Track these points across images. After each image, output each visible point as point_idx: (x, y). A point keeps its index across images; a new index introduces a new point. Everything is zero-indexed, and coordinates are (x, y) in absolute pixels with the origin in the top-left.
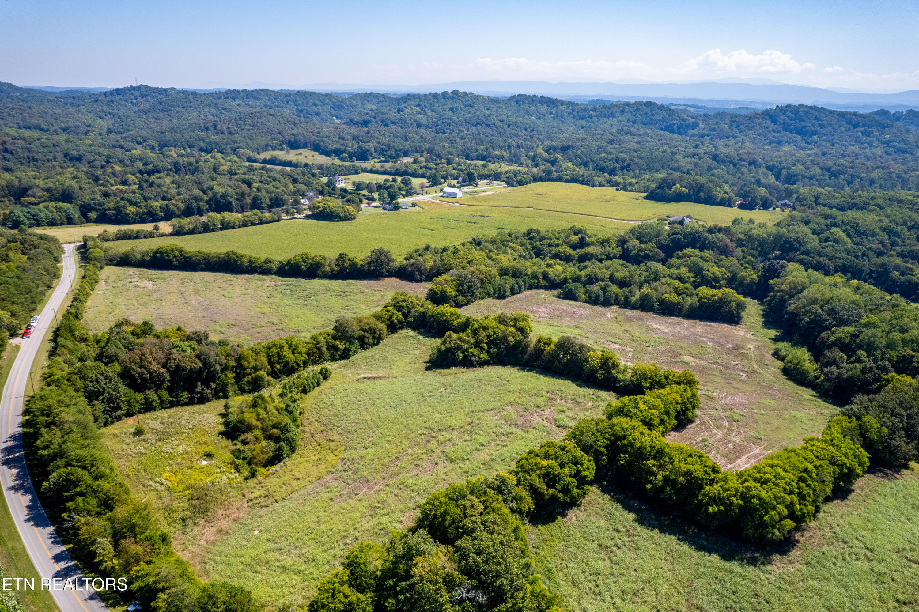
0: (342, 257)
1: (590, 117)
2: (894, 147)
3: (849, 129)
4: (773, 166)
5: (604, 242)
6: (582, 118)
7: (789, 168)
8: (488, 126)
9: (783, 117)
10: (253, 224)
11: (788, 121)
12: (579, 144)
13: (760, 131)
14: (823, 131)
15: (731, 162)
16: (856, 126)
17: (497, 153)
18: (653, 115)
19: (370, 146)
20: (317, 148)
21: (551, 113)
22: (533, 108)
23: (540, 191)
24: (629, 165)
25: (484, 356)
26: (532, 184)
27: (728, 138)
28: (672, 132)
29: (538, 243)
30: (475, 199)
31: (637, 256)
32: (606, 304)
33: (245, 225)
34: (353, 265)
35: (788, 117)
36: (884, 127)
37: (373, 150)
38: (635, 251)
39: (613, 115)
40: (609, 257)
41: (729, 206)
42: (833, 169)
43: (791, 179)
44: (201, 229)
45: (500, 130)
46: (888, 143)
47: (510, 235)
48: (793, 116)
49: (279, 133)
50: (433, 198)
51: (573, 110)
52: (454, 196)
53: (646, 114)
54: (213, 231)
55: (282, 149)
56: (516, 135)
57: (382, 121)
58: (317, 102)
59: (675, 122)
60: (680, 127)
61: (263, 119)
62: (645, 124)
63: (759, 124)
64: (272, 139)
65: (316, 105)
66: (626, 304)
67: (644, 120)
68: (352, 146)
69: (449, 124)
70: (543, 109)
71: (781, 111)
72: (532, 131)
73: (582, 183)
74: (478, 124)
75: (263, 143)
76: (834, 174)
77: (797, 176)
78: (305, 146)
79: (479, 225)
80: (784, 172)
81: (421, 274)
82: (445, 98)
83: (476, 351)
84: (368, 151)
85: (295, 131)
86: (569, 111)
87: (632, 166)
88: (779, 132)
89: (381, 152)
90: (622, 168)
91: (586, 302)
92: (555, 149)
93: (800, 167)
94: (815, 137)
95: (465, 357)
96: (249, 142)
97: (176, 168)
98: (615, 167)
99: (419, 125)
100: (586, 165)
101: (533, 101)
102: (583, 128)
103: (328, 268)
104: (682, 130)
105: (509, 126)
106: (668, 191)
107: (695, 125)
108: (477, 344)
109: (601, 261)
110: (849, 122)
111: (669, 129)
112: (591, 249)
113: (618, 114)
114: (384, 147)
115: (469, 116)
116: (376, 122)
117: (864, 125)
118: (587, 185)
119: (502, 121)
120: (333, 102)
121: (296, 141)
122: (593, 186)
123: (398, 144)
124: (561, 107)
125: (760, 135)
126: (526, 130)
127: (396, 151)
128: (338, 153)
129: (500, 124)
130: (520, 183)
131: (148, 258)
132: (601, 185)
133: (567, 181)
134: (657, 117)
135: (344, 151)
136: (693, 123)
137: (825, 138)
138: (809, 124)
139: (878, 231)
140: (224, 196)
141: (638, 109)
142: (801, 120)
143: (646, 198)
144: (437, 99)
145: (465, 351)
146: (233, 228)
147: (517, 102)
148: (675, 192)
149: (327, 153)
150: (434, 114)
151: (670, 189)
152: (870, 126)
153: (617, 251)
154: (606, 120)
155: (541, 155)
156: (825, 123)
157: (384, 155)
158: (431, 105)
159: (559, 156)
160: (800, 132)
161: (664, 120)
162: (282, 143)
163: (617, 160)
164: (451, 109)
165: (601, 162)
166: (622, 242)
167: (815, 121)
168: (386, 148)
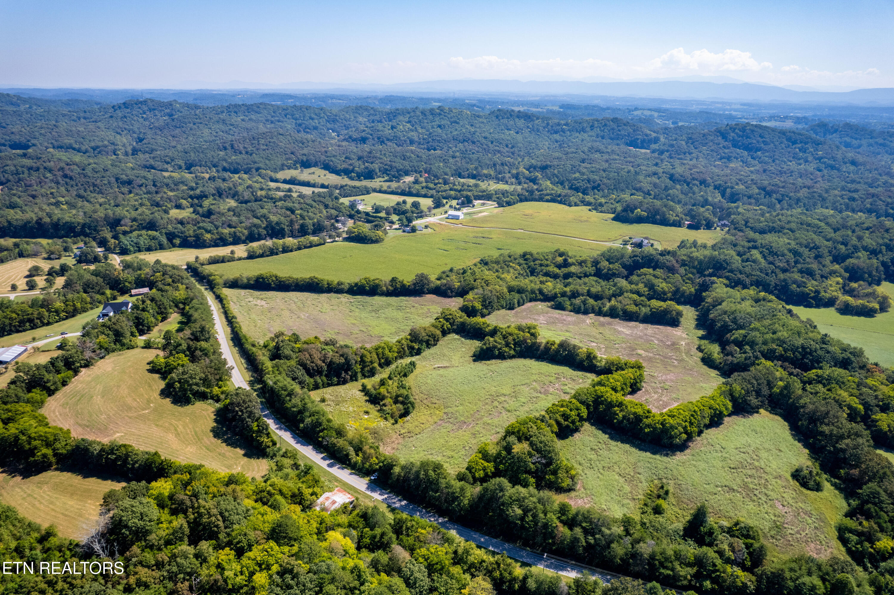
0: (394, 280)
1: (563, 131)
2: (825, 163)
3: (789, 146)
4: (720, 185)
5: (581, 263)
6: (556, 132)
7: (732, 188)
8: (474, 143)
9: (732, 134)
10: (306, 247)
11: (736, 138)
12: (555, 163)
13: (713, 148)
14: (766, 147)
15: (685, 181)
16: (794, 143)
17: (485, 171)
18: (619, 131)
19: (376, 166)
20: (327, 167)
21: (528, 127)
22: (512, 123)
23: (527, 212)
24: (599, 185)
25: (512, 352)
26: (519, 204)
27: (685, 153)
28: (636, 146)
29: (532, 263)
30: (474, 220)
31: (607, 274)
32: (586, 312)
33: (299, 248)
34: (403, 286)
35: (737, 134)
36: (818, 144)
37: (378, 170)
38: (606, 270)
39: (583, 130)
40: (586, 275)
41: (680, 226)
42: (768, 189)
43: (734, 198)
44: (268, 253)
45: (485, 146)
46: (820, 159)
47: (510, 257)
48: (741, 133)
49: (292, 153)
50: (441, 219)
51: (548, 124)
52: (457, 218)
53: (613, 129)
54: (277, 254)
55: (296, 169)
56: (499, 152)
57: (379, 138)
58: (313, 116)
59: (639, 137)
60: (643, 141)
61: (275, 139)
62: (612, 139)
63: (712, 141)
64: (287, 159)
65: (312, 119)
66: (600, 313)
67: (612, 136)
68: (360, 166)
69: (439, 141)
70: (521, 123)
71: (731, 128)
72: (513, 147)
73: (560, 202)
74: (464, 140)
75: (279, 163)
76: (769, 194)
77: (738, 194)
78: (315, 165)
79: (483, 246)
80: (728, 190)
81: (452, 292)
82: (432, 114)
83: (507, 349)
84: (373, 171)
85: (305, 151)
86: (544, 125)
87: (602, 186)
88: (728, 148)
89: (385, 172)
90: (593, 188)
91: (571, 311)
92: (535, 168)
93: (742, 187)
94: (759, 153)
95: (500, 353)
96: (267, 162)
97: (219, 192)
98: (587, 187)
99: (412, 142)
100: (562, 183)
101: (511, 115)
102: (557, 142)
103: (385, 288)
104: (645, 145)
105: (492, 143)
106: (631, 215)
107: (656, 140)
108: (507, 345)
109: (580, 278)
110: (789, 139)
111: (633, 143)
112: (573, 269)
113: (588, 129)
114: (387, 167)
115: (455, 133)
116: (373, 139)
117: (801, 142)
118: (565, 204)
119: (485, 138)
120: (328, 116)
121: (307, 160)
122: (570, 206)
123: (399, 164)
124: (537, 122)
125: (712, 151)
126: (507, 146)
127: (398, 171)
128: (347, 172)
129: (484, 141)
130: (509, 204)
131: (252, 282)
132: (576, 205)
133: (548, 201)
134: (623, 132)
135: (353, 171)
136: (655, 138)
137: (767, 154)
138: (754, 141)
139: (786, 252)
140: (277, 223)
141: (605, 125)
142: (748, 137)
143: (614, 219)
144: (425, 115)
145: (499, 349)
146: (291, 251)
147: (497, 117)
148: (636, 215)
149: (337, 172)
150: (424, 131)
151: (633, 213)
152: (806, 143)
153: (592, 270)
154: (577, 134)
155: (523, 173)
156: (768, 140)
157: (388, 175)
158: (420, 121)
159: (538, 175)
160: (747, 148)
161: (629, 135)
162: (296, 162)
163: (589, 181)
164: (439, 126)
165: (575, 182)
166: (596, 263)
167: (759, 139)
168: (389, 168)
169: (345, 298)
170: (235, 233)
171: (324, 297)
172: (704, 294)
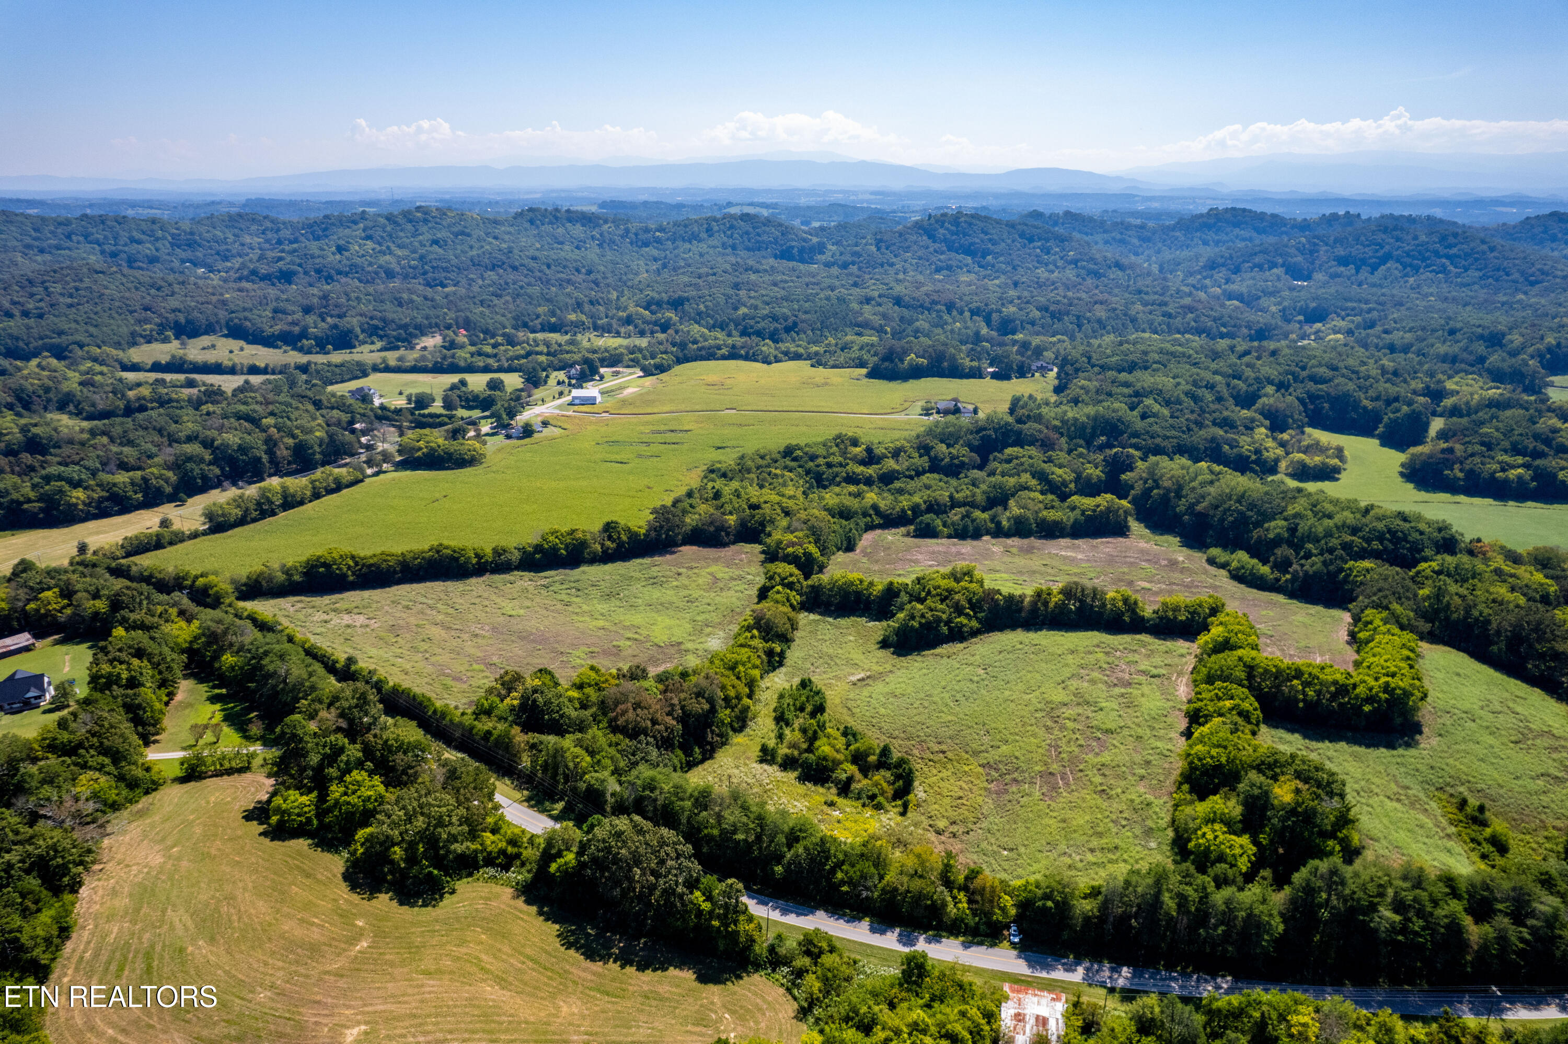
0: (609, 528)
1: (658, 241)
2: (1083, 268)
3: (1025, 245)
4: (978, 308)
5: (896, 453)
6: (646, 244)
7: (1000, 312)
8: (515, 268)
9: (942, 231)
10: (330, 491)
11: (948, 236)
12: (693, 293)
13: (920, 253)
14: (997, 249)
15: (922, 306)
16: (1031, 240)
17: (572, 317)
18: (759, 235)
19: (353, 322)
20: (236, 332)
21: (593, 238)
22: (561, 230)
23: (712, 378)
24: (795, 324)
25: (975, 624)
26: (678, 369)
27: (882, 265)
28: (791, 258)
29: (811, 464)
30: (624, 402)
31: (951, 465)
32: (976, 535)
33: (316, 496)
34: (633, 536)
35: (947, 229)
37: (358, 330)
38: (947, 460)
39: (695, 237)
40: (919, 474)
41: (981, 376)
42: (1051, 308)
43: (1006, 327)
44: (255, 514)
45: (538, 274)
46: (1075, 262)
47: (762, 457)
48: (953, 228)
49: (146, 309)
50: (560, 407)
51: (627, 231)
52: (591, 401)
53: (747, 233)
54: (273, 514)
55: (166, 340)
56: (569, 281)
57: (318, 271)
58: (138, 235)
59: (794, 244)
60: (802, 250)
62: (748, 249)
63: (915, 242)
64: (139, 322)
65: (139, 242)
66: (998, 532)
67: (747, 243)
68: (316, 326)
69: (445, 270)
70: (578, 230)
71: (937, 221)
72: (589, 272)
73: (746, 358)
74: (495, 265)
75: (124, 330)
76: (1057, 316)
77: (1013, 321)
78: (209, 330)
79: (686, 446)
80: (995, 316)
81: (728, 534)
82: (410, 221)
83: (963, 620)
84: (350, 331)
85: (173, 303)
86: (621, 232)
87: (801, 325)
88: (942, 253)
89: (373, 331)
90: (788, 330)
91: (950, 537)
92: (659, 304)
93: (1012, 309)
94: (989, 258)
95: (951, 629)
96: (92, 329)
97: (20, 399)
98: (776, 330)
99: (390, 274)
100: (722, 326)
101: (556, 218)
102: (655, 260)
103: (598, 547)
104: (806, 256)
105: (549, 266)
106: (900, 365)
107: (821, 248)
108: (959, 610)
109: (911, 478)
110: (1022, 235)
111: (786, 255)
112: (891, 464)
113: (704, 235)
114: (375, 322)
115: (474, 252)
116: (306, 273)
117: (1040, 239)
118: (756, 360)
119: (534, 258)
120: (173, 235)
121: (188, 322)
122: (769, 363)
123: (403, 316)
124: (606, 226)
125: (920, 258)
126: (578, 271)
127: (405, 327)
128: (290, 340)
129: (532, 264)
130: (662, 369)
131: (297, 578)
132: (778, 361)
133: (724, 358)
134: (765, 238)
135: (304, 334)
136: (819, 243)
137: (1002, 259)
138: (977, 241)
139: (1182, 396)
140: (242, 449)
141: (732, 227)
142: (965, 235)
143: (871, 375)
144: (395, 223)
145: (948, 623)
146: (301, 503)
147: (532, 222)
148: (910, 364)
149: (268, 342)
150: (406, 252)
151: (902, 361)
152: (1047, 240)
153: (924, 462)
154: (687, 246)
155: (642, 317)
156: (995, 237)
157: (381, 338)
158: (390, 236)
159: (671, 315)
160: (969, 251)
161: (776, 242)
162: (162, 327)
163: (775, 318)
164: (435, 242)
165: (752, 322)
166: (924, 449)
167: (982, 235)
168: (381, 324)
169: (524, 581)
170: (144, 479)
171: (476, 584)
172: (1123, 476)
